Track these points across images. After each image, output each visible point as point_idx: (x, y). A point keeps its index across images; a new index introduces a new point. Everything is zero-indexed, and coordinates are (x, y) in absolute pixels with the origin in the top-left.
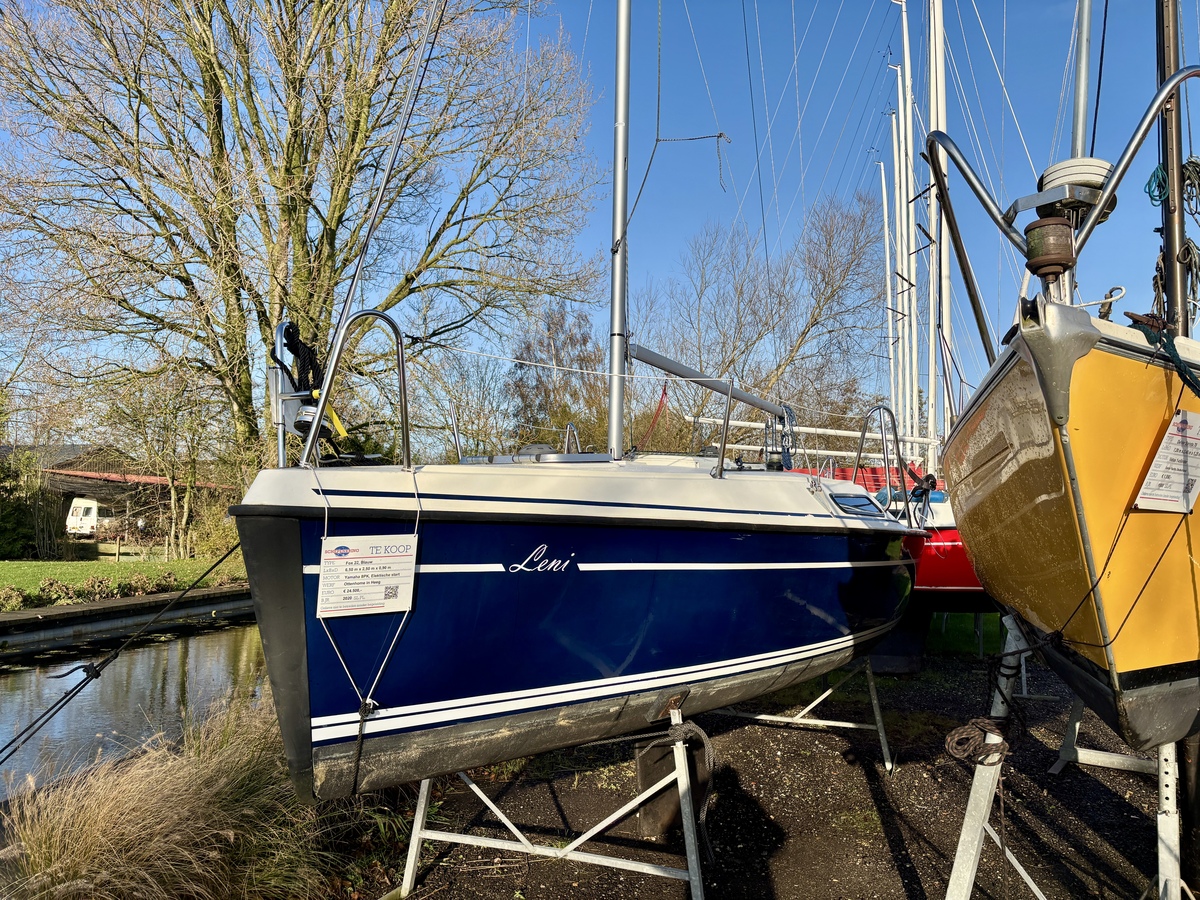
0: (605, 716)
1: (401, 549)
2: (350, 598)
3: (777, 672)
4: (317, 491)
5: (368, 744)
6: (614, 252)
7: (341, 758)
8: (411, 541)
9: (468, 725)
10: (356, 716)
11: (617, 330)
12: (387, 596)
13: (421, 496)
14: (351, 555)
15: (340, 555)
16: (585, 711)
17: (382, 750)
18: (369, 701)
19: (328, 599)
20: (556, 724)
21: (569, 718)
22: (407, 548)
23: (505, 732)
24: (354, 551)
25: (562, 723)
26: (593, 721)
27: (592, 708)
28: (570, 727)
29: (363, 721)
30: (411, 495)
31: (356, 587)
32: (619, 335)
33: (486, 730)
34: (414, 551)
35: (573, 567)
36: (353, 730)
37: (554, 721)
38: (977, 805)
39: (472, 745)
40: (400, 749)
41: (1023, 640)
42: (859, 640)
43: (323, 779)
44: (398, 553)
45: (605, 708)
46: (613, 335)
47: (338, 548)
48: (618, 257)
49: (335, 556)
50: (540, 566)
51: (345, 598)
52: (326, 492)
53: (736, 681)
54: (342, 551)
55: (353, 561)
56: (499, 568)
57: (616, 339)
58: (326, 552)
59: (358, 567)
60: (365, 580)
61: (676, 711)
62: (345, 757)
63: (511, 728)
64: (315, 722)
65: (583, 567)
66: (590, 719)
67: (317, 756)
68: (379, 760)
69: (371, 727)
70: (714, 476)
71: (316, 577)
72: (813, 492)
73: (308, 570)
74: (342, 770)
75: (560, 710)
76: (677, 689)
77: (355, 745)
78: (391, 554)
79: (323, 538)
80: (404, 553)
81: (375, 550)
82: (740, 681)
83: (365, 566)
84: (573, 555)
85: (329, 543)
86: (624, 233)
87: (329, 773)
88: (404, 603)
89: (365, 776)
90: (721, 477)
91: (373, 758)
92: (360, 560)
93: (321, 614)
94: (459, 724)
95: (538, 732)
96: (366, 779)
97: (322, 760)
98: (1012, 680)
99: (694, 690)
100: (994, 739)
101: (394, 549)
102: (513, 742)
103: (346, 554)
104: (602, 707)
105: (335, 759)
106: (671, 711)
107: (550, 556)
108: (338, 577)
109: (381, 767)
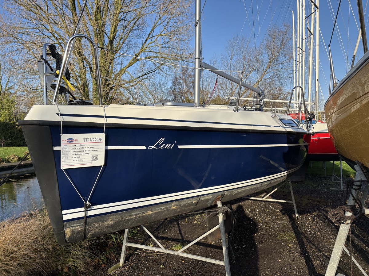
0: (191, 204)
1: (98, 139)
2: (76, 160)
3: (259, 186)
4: (58, 114)
5: (89, 220)
6: (196, 26)
7: (77, 226)
8: (103, 136)
9: (134, 210)
10: (83, 209)
11: (197, 56)
12: (93, 160)
13: (106, 117)
14: (74, 142)
15: (70, 142)
16: (183, 203)
17: (96, 222)
18: (88, 203)
19: (65, 161)
20: (171, 208)
21: (176, 206)
22: (101, 139)
23: (150, 212)
24: (76, 140)
25: (174, 208)
26: (187, 206)
27: (186, 202)
28: (177, 209)
29: (86, 211)
30: (102, 117)
31: (78, 156)
32: (198, 58)
33: (141, 212)
34: (104, 140)
35: (176, 146)
36: (82, 215)
37: (170, 207)
38: (340, 239)
39: (136, 218)
40: (104, 221)
41: (363, 175)
42: (289, 173)
43: (70, 235)
44: (96, 141)
45: (191, 201)
46: (196, 58)
47: (68, 139)
48: (197, 28)
49: (67, 142)
50: (162, 147)
51: (73, 161)
52: (62, 115)
53: (243, 190)
54: (70, 141)
55: (76, 144)
56: (144, 147)
57: (197, 60)
58: (63, 141)
59: (78, 147)
60: (82, 153)
61: (219, 202)
62: (79, 226)
63: (152, 211)
64: (64, 212)
65: (180, 147)
66: (185, 206)
67: (66, 225)
68: (95, 226)
69: (90, 213)
70: (235, 111)
71: (59, 151)
72: (273, 118)
73: (56, 148)
74: (78, 231)
75: (172, 203)
76: (220, 193)
77: (83, 221)
78: (93, 142)
79: (61, 135)
80: (99, 141)
81: (86, 140)
82: (244, 189)
83: (82, 147)
84: (176, 142)
85: (64, 137)
86: (200, 18)
87: (72, 232)
88: (101, 162)
89: (89, 232)
90: (237, 112)
91: (92, 225)
92: (79, 144)
93: (62, 167)
94: (130, 210)
95: (164, 212)
96: (90, 234)
97: (68, 228)
98: (357, 191)
99: (226, 193)
100: (349, 214)
101: (95, 140)
102: (153, 216)
103: (72, 142)
104: (190, 201)
105: (74, 227)
106: (218, 202)
107: (165, 142)
108: (69, 151)
109: (96, 229)
